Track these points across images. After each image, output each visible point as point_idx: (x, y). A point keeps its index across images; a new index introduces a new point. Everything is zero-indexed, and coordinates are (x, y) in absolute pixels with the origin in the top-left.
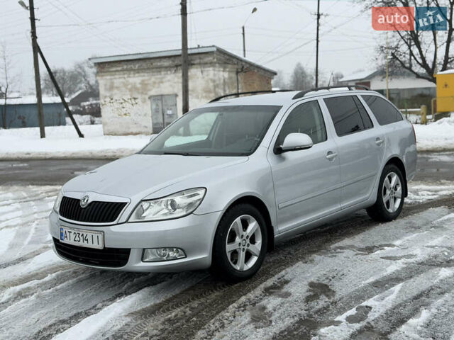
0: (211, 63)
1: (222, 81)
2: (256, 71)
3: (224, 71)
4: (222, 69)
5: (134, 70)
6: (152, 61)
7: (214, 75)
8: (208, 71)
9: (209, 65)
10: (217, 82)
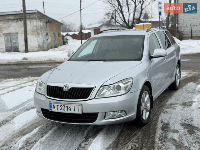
0: (35, 18)
1: (40, 27)
2: (54, 22)
3: (40, 22)
4: (40, 21)
6: (4, 16)
7: (36, 24)
8: (33, 22)
9: (34, 19)
10: (38, 27)
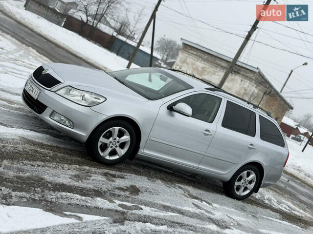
0: (250, 78)
1: (251, 93)
4: (255, 86)
5: (203, 58)
6: (216, 58)
7: (248, 87)
10: (248, 92)
